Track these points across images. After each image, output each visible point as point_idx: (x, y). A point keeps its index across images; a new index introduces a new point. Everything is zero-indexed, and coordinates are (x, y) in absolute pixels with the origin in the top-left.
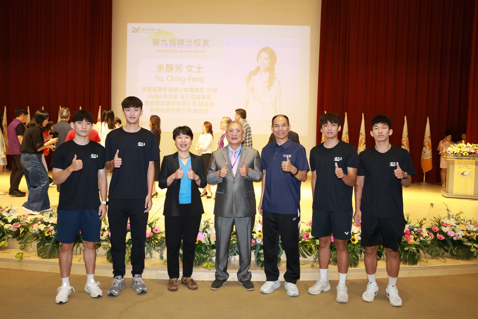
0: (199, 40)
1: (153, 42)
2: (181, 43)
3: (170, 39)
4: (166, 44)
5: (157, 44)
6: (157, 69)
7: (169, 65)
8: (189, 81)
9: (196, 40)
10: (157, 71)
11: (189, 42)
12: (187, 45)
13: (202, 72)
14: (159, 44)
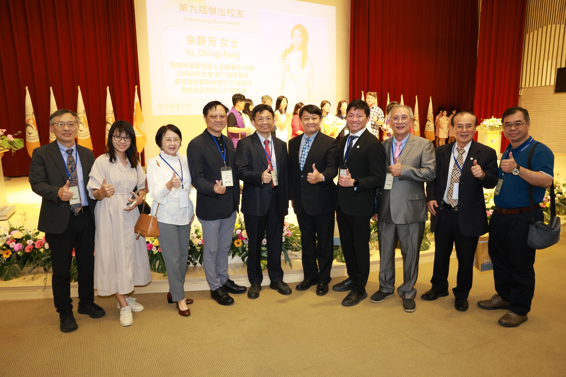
0: (232, 10)
1: (180, 8)
2: (212, 11)
3: (200, 6)
4: (196, 12)
5: (185, 11)
6: (187, 40)
7: (200, 37)
8: (224, 57)
9: (229, 10)
10: (187, 44)
11: (222, 11)
12: (220, 14)
13: (237, 47)
14: (187, 10)
